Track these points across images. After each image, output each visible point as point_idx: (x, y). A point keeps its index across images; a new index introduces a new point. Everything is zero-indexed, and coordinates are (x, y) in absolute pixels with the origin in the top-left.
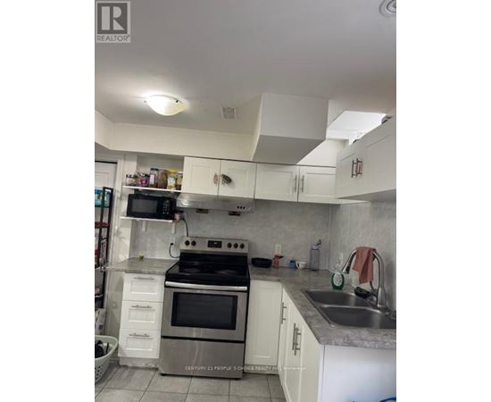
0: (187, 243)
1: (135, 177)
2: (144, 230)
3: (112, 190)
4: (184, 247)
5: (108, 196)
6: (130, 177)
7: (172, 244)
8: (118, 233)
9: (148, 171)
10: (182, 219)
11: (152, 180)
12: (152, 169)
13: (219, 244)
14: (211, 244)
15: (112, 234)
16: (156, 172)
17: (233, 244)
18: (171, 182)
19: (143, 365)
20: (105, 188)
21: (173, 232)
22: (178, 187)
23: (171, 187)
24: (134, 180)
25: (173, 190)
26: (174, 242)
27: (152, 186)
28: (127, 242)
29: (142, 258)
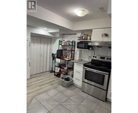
0: (94, 57)
1: (80, 37)
2: (83, 52)
3: (75, 41)
4: (92, 58)
5: (74, 43)
6: (78, 38)
7: (90, 57)
8: (76, 53)
9: (83, 35)
10: (93, 49)
11: (84, 38)
12: (84, 35)
13: (104, 58)
14: (101, 58)
15: (75, 53)
16: (85, 35)
17: (109, 58)
18: (89, 38)
19: (79, 87)
20: (73, 41)
21: (90, 53)
22: (90, 39)
23: (88, 39)
24: (80, 38)
25: (89, 40)
26: (90, 56)
27: (84, 40)
28: (78, 55)
29: (82, 60)
